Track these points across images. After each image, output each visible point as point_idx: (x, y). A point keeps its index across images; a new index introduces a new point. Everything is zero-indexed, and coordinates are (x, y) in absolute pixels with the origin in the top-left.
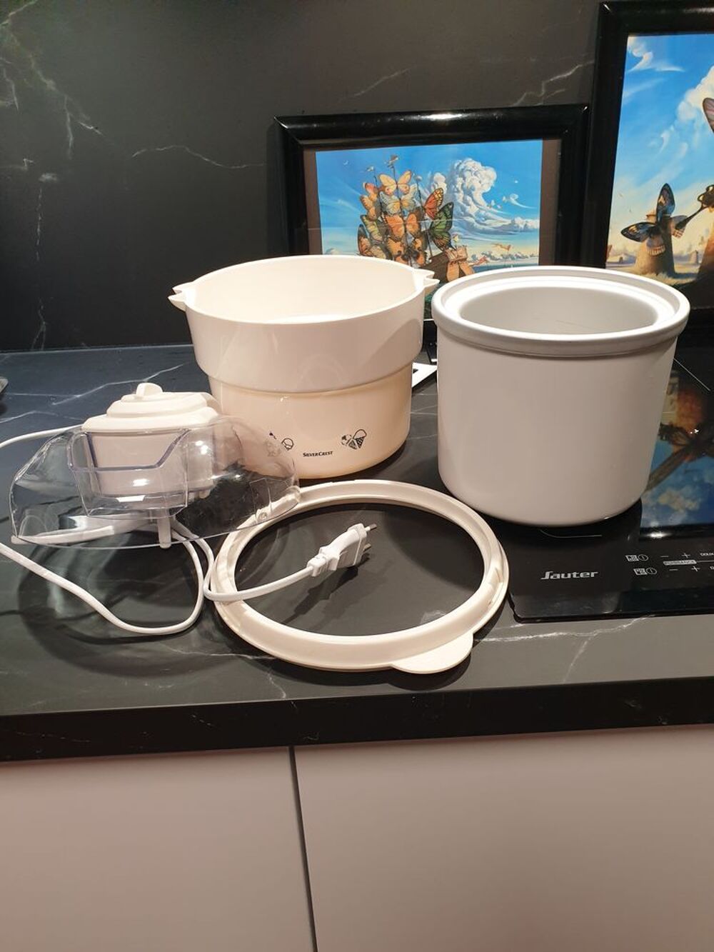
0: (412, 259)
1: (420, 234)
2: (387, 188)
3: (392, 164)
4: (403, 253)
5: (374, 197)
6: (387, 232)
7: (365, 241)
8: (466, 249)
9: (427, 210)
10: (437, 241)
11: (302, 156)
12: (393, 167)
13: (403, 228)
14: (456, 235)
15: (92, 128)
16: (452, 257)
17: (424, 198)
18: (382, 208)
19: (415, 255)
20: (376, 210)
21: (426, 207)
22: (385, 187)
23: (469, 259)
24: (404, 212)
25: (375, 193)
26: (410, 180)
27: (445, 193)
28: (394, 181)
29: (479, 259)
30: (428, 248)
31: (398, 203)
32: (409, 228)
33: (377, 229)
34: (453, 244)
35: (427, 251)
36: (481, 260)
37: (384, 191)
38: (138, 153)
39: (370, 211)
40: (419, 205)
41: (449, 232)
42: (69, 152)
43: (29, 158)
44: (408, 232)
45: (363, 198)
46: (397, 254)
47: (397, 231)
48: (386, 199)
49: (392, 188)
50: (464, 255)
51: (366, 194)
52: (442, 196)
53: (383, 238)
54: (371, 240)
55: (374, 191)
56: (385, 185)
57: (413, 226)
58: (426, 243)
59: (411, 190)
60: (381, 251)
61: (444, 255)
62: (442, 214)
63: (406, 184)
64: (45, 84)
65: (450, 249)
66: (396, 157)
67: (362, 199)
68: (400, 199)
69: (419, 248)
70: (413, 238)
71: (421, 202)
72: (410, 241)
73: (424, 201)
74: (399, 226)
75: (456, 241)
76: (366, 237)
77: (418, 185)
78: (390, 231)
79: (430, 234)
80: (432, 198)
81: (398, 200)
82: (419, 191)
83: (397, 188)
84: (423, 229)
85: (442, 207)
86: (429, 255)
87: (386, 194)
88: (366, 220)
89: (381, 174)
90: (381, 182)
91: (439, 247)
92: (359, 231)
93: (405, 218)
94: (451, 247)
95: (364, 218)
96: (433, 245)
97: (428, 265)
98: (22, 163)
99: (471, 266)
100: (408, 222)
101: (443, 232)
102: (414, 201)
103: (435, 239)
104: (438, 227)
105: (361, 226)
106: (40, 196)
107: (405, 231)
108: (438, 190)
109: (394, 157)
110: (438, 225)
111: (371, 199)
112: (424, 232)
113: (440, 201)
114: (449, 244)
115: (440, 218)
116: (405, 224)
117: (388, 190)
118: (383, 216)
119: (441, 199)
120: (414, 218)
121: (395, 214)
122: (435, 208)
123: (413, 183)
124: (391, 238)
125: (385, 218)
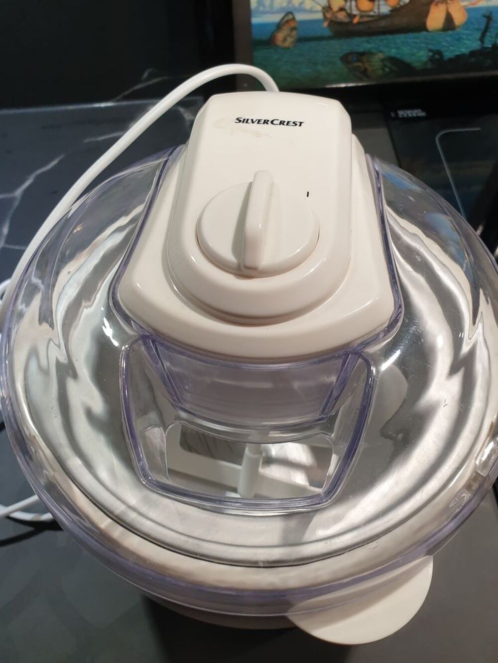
97: (402, 7)
99: (464, 7)
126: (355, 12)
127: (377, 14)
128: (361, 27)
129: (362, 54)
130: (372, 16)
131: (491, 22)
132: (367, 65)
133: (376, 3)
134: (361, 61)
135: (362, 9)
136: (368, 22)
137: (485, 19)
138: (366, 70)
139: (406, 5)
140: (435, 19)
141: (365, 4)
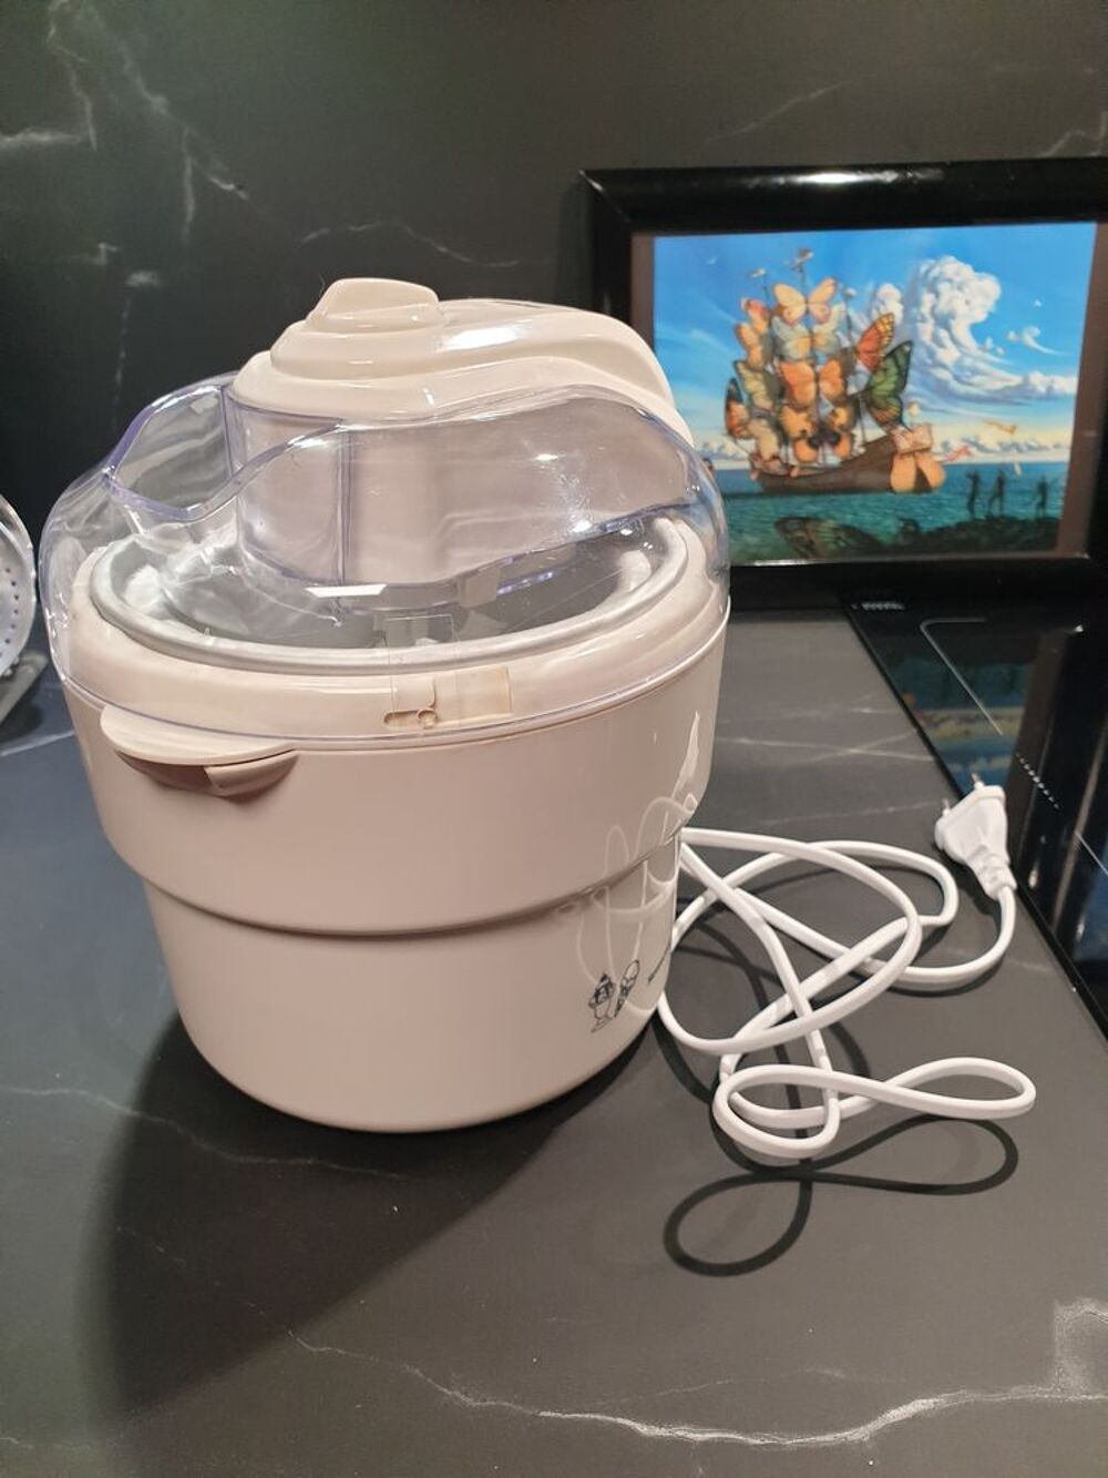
0: (827, 445)
1: (844, 400)
2: (786, 311)
3: (800, 265)
4: (810, 434)
5: (762, 327)
6: (781, 391)
7: (740, 410)
8: (930, 432)
9: (863, 355)
10: (878, 414)
11: (627, 246)
12: (801, 271)
13: (812, 388)
15: (231, 187)
16: (904, 444)
17: (858, 331)
18: (775, 348)
19: (833, 439)
20: (763, 352)
21: (860, 348)
22: (784, 308)
23: (937, 448)
24: (817, 357)
25: (765, 319)
26: (833, 296)
27: (898, 321)
28: (802, 298)
29: (955, 449)
30: (858, 425)
31: (808, 340)
32: (826, 387)
33: (763, 387)
34: (907, 419)
35: (857, 432)
36: (957, 452)
37: (781, 315)
38: (313, 235)
39: (753, 352)
40: (846, 344)
41: (901, 396)
42: (186, 231)
43: (109, 243)
44: (822, 395)
45: (740, 328)
46: (798, 434)
47: (801, 390)
48: (783, 331)
49: (797, 311)
50: (926, 442)
51: (745, 320)
52: (892, 330)
53: (774, 405)
54: (751, 407)
55: (762, 315)
56: (785, 304)
57: (834, 384)
58: (856, 416)
59: (833, 315)
60: (769, 430)
61: (889, 439)
62: (890, 362)
63: (825, 303)
64: (149, 103)
65: (901, 428)
67: (737, 330)
68: (811, 332)
69: (841, 427)
70: (831, 407)
71: (850, 339)
72: (825, 411)
73: (856, 337)
74: (806, 383)
75: (912, 415)
76: (739, 400)
77: (847, 306)
78: (788, 392)
79: (865, 401)
80: (873, 332)
81: (808, 335)
82: (848, 319)
83: (807, 312)
84: (852, 390)
85: (889, 350)
86: (859, 439)
87: (784, 321)
88: (742, 371)
89: (779, 283)
90: (775, 298)
91: (881, 424)
92: (729, 391)
93: (819, 368)
94: (903, 424)
95: (740, 366)
96: (868, 421)
97: (856, 458)
98: (96, 252)
99: (940, 462)
100: (823, 375)
101: (890, 396)
102: (837, 336)
103: (874, 410)
104: (880, 387)
105: (733, 381)
106: (125, 315)
107: (818, 391)
108: (884, 316)
109: (803, 253)
110: (882, 382)
111: (755, 331)
112: (853, 396)
113: (887, 339)
114: (899, 420)
115: (885, 370)
116: (817, 378)
117: (789, 314)
118: (776, 362)
119: (890, 334)
120: (835, 369)
121: (799, 360)
122: (877, 350)
123: (837, 302)
124: (787, 405)
125: (780, 368)
126: (793, 462)
127: (822, 466)
128: (802, 483)
129: (805, 520)
130: (816, 469)
131: (979, 485)
132: (813, 537)
133: (821, 451)
134: (806, 530)
135: (802, 459)
136: (810, 476)
137: (970, 482)
138: (811, 542)
139: (861, 456)
140: (902, 476)
141: (806, 452)
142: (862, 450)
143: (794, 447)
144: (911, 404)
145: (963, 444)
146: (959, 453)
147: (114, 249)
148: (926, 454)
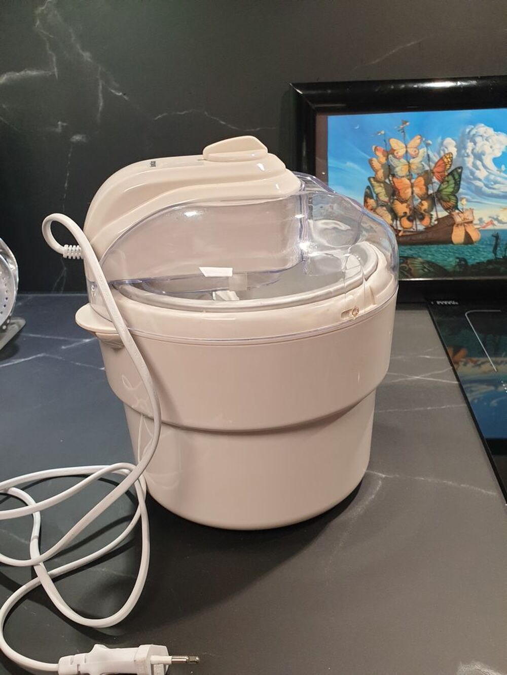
0: (417, 220)
1: (427, 197)
2: (396, 152)
3: (403, 129)
4: (408, 214)
5: (383, 160)
6: (394, 192)
7: (371, 202)
8: (473, 213)
9: (436, 174)
10: (444, 204)
11: (314, 120)
12: (403, 132)
13: (409, 190)
14: (465, 198)
15: (121, 94)
16: (458, 220)
17: (433, 162)
18: (390, 171)
19: (421, 217)
20: (384, 172)
21: (435, 170)
22: (395, 150)
23: (476, 221)
24: (412, 175)
25: (384, 156)
26: (419, 145)
27: (454, 156)
28: (404, 146)
29: (486, 222)
30: (434, 210)
31: (408, 166)
32: (416, 190)
33: (384, 190)
34: (460, 206)
35: (433, 213)
36: (487, 224)
37: (393, 154)
38: (160, 116)
39: (378, 173)
40: (427, 168)
41: (457, 195)
42: (99, 115)
43: (63, 122)
44: (414, 194)
45: (372, 161)
46: (402, 214)
47: (404, 192)
48: (394, 162)
49: (401, 152)
50: (470, 218)
51: (375, 157)
52: (452, 161)
53: (389, 200)
54: (377, 201)
55: (383, 154)
56: (395, 149)
57: (421, 189)
58: (433, 205)
59: (420, 154)
60: (387, 212)
61: (450, 217)
62: (450, 177)
63: (416, 148)
64: (82, 55)
65: (457, 211)
66: (406, 122)
67: (370, 162)
68: (409, 162)
69: (425, 210)
70: (420, 200)
71: (429, 166)
72: (416, 203)
73: (433, 165)
74: (407, 188)
75: (463, 204)
76: (372, 197)
77: (427, 150)
78: (397, 192)
79: (437, 197)
80: (441, 162)
81: (407, 164)
82: (428, 156)
83: (407, 152)
84: (430, 192)
85: (450, 171)
86: (434, 217)
87: (395, 157)
88: (373, 182)
89: (392, 138)
90: (390, 145)
91: (446, 209)
92: (366, 192)
93: (413, 181)
94: (458, 209)
95: (372, 180)
96: (439, 207)
97: (432, 226)
98: (57, 126)
99: (478, 229)
100: (415, 185)
101: (450, 195)
102: (422, 164)
103: (442, 201)
104: (446, 190)
105: (368, 188)
106: (70, 155)
107: (412, 193)
108: (447, 154)
109: (405, 122)
110: (446, 188)
111: (379, 162)
112: (431, 194)
113: (449, 165)
114: (456, 207)
115: (448, 182)
116: (412, 186)
117: (397, 153)
118: (391, 178)
119: (450, 163)
120: (421, 181)
121: (403, 177)
122: (444, 171)
123: (422, 147)
124: (397, 199)
125: (393, 181)
126: (400, 228)
127: (415, 230)
128: (405, 238)
129: (407, 258)
130: (412, 232)
131: (499, 241)
132: (411, 266)
133: (414, 223)
134: (406, 263)
135: (405, 227)
136: (409, 235)
137: (495, 238)
138: (410, 269)
139: (435, 225)
140: (458, 236)
141: (406, 223)
142: (436, 222)
143: (400, 221)
144: (462, 199)
145: (491, 219)
146: (488, 224)
147: (65, 124)
148: (471, 225)
